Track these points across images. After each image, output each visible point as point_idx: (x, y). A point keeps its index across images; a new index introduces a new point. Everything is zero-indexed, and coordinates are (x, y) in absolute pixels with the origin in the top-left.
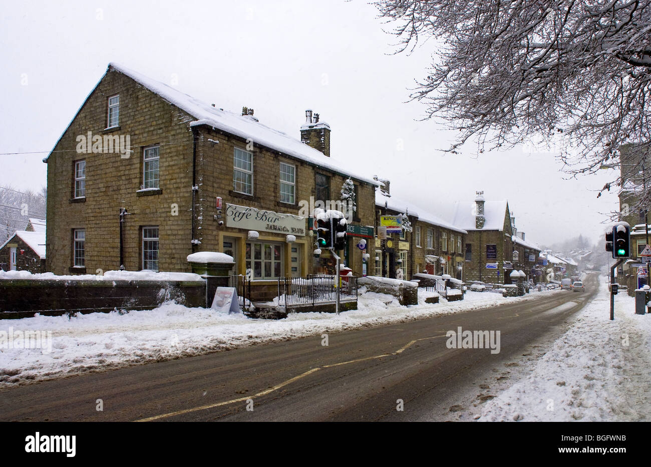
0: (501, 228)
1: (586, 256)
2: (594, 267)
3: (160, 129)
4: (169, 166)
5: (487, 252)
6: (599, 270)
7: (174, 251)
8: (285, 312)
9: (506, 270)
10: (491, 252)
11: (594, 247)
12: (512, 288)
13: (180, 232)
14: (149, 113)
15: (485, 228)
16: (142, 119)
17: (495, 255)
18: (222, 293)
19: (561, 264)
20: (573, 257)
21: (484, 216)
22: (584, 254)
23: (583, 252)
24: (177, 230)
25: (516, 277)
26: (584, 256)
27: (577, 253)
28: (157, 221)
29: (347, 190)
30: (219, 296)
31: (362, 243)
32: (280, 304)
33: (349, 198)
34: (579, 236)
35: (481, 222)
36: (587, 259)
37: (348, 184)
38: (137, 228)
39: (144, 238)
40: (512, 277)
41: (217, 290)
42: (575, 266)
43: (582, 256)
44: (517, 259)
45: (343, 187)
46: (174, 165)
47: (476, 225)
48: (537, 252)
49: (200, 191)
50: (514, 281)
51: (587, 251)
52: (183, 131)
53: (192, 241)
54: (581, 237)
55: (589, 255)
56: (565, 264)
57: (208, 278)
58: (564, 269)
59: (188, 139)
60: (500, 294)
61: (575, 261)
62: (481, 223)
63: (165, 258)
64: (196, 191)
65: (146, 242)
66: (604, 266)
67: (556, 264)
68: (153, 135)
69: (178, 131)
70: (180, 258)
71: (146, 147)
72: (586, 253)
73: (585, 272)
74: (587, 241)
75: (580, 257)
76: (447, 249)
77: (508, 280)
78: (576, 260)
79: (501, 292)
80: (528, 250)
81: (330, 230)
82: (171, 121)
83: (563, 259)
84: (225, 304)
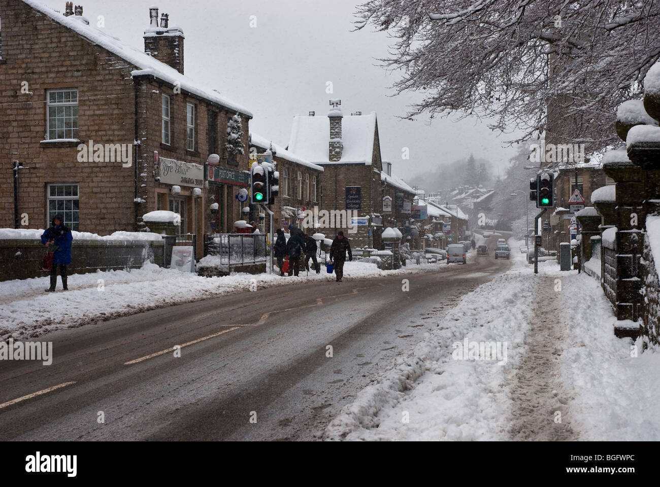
0: (368, 159)
1: (483, 201)
2: (499, 221)
3: (78, 71)
4: (94, 115)
5: (347, 198)
6: (509, 229)
7: (105, 211)
8: (228, 271)
9: (375, 228)
10: (352, 199)
11: (499, 181)
12: (386, 255)
13: (113, 190)
14: (57, 50)
15: (343, 160)
16: (46, 55)
17: (359, 204)
18: (179, 252)
19: (442, 217)
20: (459, 202)
21: (341, 141)
22: (478, 197)
23: (477, 192)
24: (110, 187)
25: (392, 239)
26: (479, 200)
27: (463, 196)
28: (75, 177)
29: (235, 128)
30: (177, 255)
31: (243, 194)
32: (222, 263)
33: (238, 138)
34: (468, 157)
35: (337, 150)
36: (485, 206)
37: (236, 121)
38: (41, 185)
39: (50, 197)
40: (386, 239)
41: (173, 249)
42: (464, 220)
43: (475, 200)
44: (389, 209)
45: (229, 124)
46: (101, 115)
47: (330, 156)
48: (410, 196)
49: (143, 146)
50: (388, 245)
51: (485, 190)
52: (115, 78)
53: (135, 200)
54: (472, 160)
55: (488, 199)
56: (449, 218)
57: (166, 238)
58: (449, 227)
59: (123, 88)
60: (373, 264)
61: (464, 212)
62: (336, 152)
63: (90, 219)
64: (139, 146)
65: (52, 202)
66: (517, 221)
67: (436, 218)
68: (65, 77)
69: (107, 77)
70: (114, 218)
71: (50, 89)
72: (484, 193)
73: (482, 234)
74: (484, 170)
75: (470, 203)
76: (302, 197)
77: (380, 243)
78: (465, 210)
79: (374, 262)
80: (402, 194)
81: (265, 184)
82: (95, 64)
83: (442, 207)
84: (185, 263)
